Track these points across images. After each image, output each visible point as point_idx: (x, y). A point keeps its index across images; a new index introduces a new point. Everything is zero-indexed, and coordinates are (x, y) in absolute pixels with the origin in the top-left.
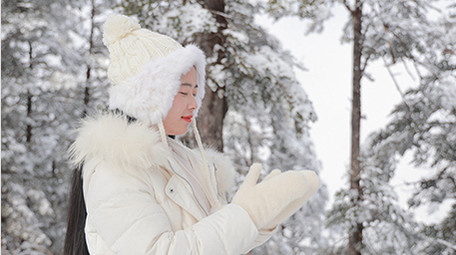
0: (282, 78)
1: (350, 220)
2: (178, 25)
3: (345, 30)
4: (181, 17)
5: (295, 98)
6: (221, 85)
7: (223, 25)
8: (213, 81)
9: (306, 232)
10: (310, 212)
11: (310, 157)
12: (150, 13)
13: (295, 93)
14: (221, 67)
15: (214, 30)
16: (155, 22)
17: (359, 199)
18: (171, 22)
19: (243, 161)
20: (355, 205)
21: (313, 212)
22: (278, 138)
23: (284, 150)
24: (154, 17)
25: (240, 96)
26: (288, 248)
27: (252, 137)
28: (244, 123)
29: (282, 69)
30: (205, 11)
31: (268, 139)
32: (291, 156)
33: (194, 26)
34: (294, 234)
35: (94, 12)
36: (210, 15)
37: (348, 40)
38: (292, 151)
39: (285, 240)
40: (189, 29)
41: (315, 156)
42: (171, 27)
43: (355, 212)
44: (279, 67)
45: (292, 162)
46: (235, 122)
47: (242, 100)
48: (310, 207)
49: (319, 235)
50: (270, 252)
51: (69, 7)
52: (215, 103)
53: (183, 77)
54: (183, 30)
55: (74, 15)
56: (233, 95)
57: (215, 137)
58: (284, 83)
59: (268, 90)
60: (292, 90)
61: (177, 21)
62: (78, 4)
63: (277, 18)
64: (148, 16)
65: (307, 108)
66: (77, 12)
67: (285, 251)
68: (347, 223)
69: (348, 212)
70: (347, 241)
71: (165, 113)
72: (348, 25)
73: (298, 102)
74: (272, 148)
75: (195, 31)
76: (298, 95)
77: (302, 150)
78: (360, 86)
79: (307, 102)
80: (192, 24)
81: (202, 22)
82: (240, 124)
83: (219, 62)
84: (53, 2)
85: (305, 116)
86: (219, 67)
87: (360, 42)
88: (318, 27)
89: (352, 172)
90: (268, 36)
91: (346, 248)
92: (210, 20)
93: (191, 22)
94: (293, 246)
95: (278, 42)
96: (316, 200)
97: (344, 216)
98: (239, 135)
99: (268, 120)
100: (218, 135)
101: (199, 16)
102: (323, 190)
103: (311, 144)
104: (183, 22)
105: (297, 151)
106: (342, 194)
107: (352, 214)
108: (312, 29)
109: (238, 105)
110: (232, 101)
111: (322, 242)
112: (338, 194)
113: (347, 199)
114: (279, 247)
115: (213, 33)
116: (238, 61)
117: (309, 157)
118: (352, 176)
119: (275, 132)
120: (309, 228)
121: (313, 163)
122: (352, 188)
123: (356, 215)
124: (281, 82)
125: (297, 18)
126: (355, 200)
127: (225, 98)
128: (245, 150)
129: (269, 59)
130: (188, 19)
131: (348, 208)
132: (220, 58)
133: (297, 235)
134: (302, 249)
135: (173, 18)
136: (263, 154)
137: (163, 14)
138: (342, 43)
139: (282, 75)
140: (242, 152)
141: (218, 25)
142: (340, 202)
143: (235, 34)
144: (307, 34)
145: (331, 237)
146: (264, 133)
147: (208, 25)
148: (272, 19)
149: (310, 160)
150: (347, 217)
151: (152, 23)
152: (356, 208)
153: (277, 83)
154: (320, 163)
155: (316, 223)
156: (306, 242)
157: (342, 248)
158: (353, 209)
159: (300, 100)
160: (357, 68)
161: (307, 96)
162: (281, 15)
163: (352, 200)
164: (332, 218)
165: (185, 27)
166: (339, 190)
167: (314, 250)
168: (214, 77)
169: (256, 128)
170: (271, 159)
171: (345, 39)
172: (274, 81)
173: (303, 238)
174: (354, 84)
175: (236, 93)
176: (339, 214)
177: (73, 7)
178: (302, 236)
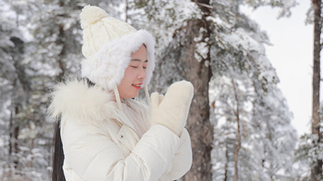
0: (252, 51)
1: (311, 157)
2: (173, 14)
3: (308, 14)
4: (175, 9)
5: (262, 66)
6: (205, 57)
7: (206, 14)
8: (199, 54)
9: (280, 165)
10: (284, 150)
11: (285, 109)
12: (153, 7)
13: (262, 63)
14: (205, 44)
15: (199, 17)
16: (157, 13)
17: (319, 141)
18: (168, 12)
19: (232, 112)
20: (315, 146)
21: (286, 150)
22: (258, 95)
23: (262, 104)
24: (156, 9)
25: (223, 65)
26: (267, 176)
27: (238, 95)
28: (231, 84)
29: (251, 45)
30: (193, 4)
31: (251, 96)
32: (268, 108)
33: (185, 15)
34: (272, 166)
35: (127, 8)
36: (197, 7)
37: (311, 22)
38: (269, 105)
39: (265, 170)
40: (181, 17)
41: (288, 109)
42: (168, 16)
43: (315, 151)
44: (249, 43)
45: (270, 113)
46: (225, 84)
47: (225, 68)
48: (284, 146)
49: (291, 167)
50: (253, 179)
51: (111, 5)
52: (203, 71)
53: (132, 54)
54: (177, 18)
55: (114, 10)
56: (218, 64)
57: (203, 95)
58: (254, 55)
59: (243, 60)
60: (259, 60)
61: (172, 11)
62: (116, 2)
63: (255, 8)
64: (152, 9)
65: (271, 74)
66: (116, 8)
67: (265, 178)
68: (309, 159)
69: (310, 151)
70: (310, 173)
71: (118, 81)
72: (310, 10)
73: (264, 69)
74: (254, 103)
75: (185, 18)
76: (264, 64)
77: (277, 104)
78: (319, 57)
79: (271, 69)
80: (184, 13)
81: (191, 12)
82: (228, 85)
83: (203, 41)
84: (100, 2)
85: (269, 79)
86: (203, 44)
87: (320, 23)
88: (287, 13)
89: (313, 121)
90: (250, 20)
91: (310, 178)
92: (197, 10)
93: (182, 12)
94: (271, 175)
95: (257, 25)
96: (288, 141)
97: (307, 154)
98: (228, 93)
99: (251, 83)
100: (205, 93)
101: (188, 7)
102: (294, 134)
103: (284, 99)
104: (177, 12)
105: (273, 105)
106: (306, 137)
107: (314, 153)
108: (283, 14)
109: (222, 72)
110: (217, 69)
111: (293, 172)
112: (303, 137)
113: (310, 141)
114: (260, 175)
115: (198, 19)
116: (217, 40)
117: (282, 109)
118: (313, 124)
119: (256, 91)
120: (284, 162)
121: (286, 113)
122: (313, 133)
123: (316, 154)
124: (251, 54)
125: (269, 7)
126: (316, 143)
127: (210, 66)
128: (234, 104)
129: (242, 38)
130: (180, 10)
131: (311, 148)
132: (204, 37)
133: (274, 166)
134: (278, 177)
135: (169, 10)
136: (247, 107)
137: (162, 7)
138: (306, 24)
139: (251, 49)
140: (232, 105)
141: (203, 13)
142: (304, 143)
143: (214, 20)
144: (279, 18)
145: (300, 169)
146: (248, 92)
147: (195, 14)
148: (251, 8)
149: (284, 112)
150: (309, 155)
151: (154, 14)
152: (317, 148)
153: (248, 55)
154: (292, 114)
155: (289, 158)
156: (281, 172)
157: (306, 178)
158: (314, 149)
159: (266, 67)
160: (317, 43)
161: (271, 65)
162: (259, 5)
163: (313, 142)
164: (298, 155)
165: (178, 15)
166: (303, 134)
167: (288, 178)
168: (199, 52)
169: (242, 88)
170: (254, 111)
171: (308, 21)
172: (245, 54)
173: (279, 169)
174: (315, 55)
175: (220, 63)
176: (304, 152)
177: (114, 4)
178: (278, 168)
